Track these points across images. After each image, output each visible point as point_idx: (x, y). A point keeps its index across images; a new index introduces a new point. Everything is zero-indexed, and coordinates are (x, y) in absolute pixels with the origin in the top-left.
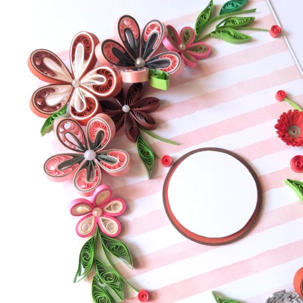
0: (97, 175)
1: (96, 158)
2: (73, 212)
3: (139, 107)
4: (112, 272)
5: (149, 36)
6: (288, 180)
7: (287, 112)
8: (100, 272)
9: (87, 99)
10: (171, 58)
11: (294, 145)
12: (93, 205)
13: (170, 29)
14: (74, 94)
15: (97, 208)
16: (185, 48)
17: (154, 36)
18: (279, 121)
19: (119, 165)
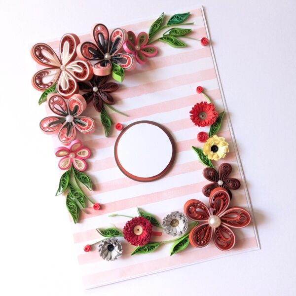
0: (73, 132)
1: (74, 121)
2: (57, 154)
3: (104, 89)
4: (79, 191)
5: (115, 38)
6: (193, 147)
7: (199, 103)
8: (72, 191)
9: (70, 81)
10: (128, 58)
11: (199, 126)
12: (70, 151)
13: (131, 34)
14: (61, 75)
15: (73, 153)
16: (139, 49)
17: (118, 39)
18: (193, 109)
19: (88, 128)
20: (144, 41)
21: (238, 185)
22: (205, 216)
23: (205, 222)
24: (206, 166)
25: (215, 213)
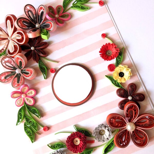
0: (21, 80)
1: (21, 72)
2: (12, 97)
3: (39, 47)
4: (32, 120)
5: (40, 12)
6: (106, 76)
7: (105, 44)
8: (27, 120)
9: (15, 46)
10: (50, 23)
11: (107, 60)
12: (21, 93)
13: (50, 8)
14: (9, 44)
15: (23, 94)
16: (58, 16)
17: (42, 13)
18: (101, 49)
19: (30, 75)
20: (60, 11)
21: (142, 97)
22: (124, 124)
23: (124, 129)
24: (118, 88)
25: (130, 121)
